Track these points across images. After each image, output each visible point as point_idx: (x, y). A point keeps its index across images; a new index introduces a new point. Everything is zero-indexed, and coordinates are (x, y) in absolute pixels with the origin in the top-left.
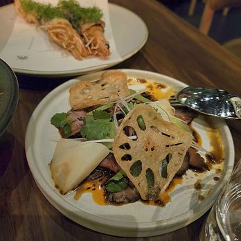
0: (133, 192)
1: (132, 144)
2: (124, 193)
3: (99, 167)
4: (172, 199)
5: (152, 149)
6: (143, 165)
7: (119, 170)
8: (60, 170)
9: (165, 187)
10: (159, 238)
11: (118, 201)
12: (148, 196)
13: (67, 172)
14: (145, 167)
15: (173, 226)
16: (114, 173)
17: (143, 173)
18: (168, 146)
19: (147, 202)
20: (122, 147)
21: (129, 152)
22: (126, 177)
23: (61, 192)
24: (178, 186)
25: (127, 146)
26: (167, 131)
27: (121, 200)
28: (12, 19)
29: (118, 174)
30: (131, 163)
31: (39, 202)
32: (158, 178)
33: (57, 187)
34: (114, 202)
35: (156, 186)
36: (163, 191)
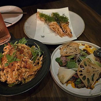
0: (83, 85)
1: (83, 71)
2: (80, 85)
3: (73, 77)
4: (95, 87)
5: (89, 72)
6: (86, 77)
7: (79, 78)
8: (61, 77)
9: (93, 84)
10: (91, 99)
11: (79, 87)
12: (88, 86)
13: (63, 78)
14: (87, 77)
15: (96, 95)
16: (77, 79)
17: (86, 79)
18: (94, 71)
19: (87, 88)
20: (80, 71)
21: (82, 73)
22: (81, 80)
23: (62, 84)
24: (97, 83)
25: (81, 71)
26: (93, 67)
27: (80, 87)
28: (36, 19)
29: (79, 79)
30: (83, 76)
31: (56, 86)
32: (91, 81)
33: (61, 82)
34: (78, 87)
35: (90, 83)
36: (92, 85)
